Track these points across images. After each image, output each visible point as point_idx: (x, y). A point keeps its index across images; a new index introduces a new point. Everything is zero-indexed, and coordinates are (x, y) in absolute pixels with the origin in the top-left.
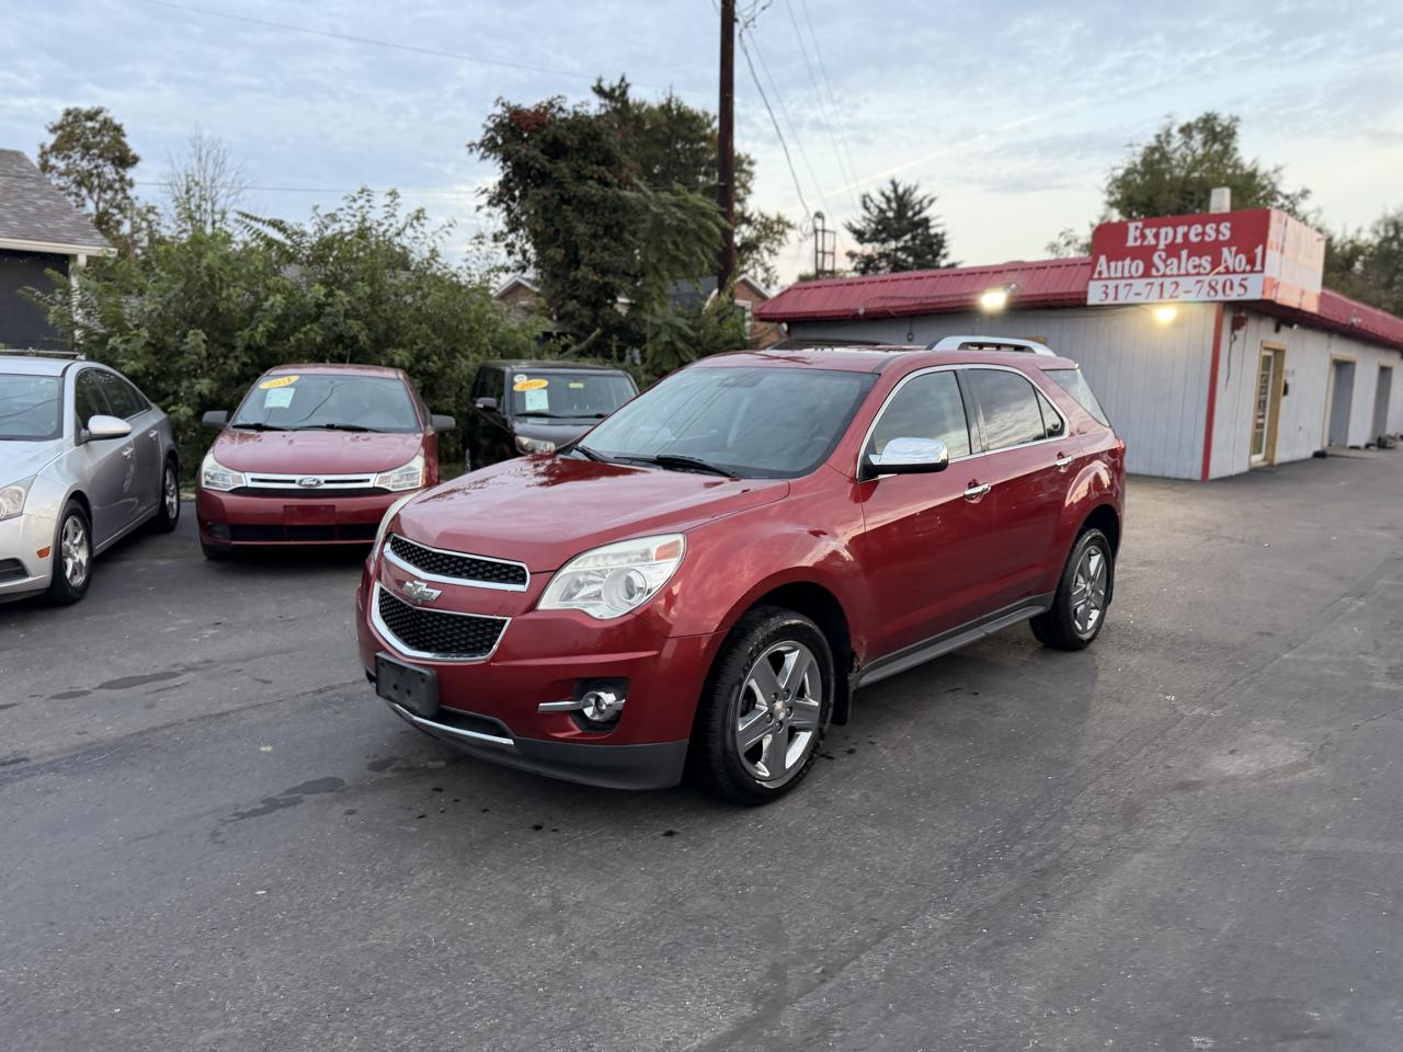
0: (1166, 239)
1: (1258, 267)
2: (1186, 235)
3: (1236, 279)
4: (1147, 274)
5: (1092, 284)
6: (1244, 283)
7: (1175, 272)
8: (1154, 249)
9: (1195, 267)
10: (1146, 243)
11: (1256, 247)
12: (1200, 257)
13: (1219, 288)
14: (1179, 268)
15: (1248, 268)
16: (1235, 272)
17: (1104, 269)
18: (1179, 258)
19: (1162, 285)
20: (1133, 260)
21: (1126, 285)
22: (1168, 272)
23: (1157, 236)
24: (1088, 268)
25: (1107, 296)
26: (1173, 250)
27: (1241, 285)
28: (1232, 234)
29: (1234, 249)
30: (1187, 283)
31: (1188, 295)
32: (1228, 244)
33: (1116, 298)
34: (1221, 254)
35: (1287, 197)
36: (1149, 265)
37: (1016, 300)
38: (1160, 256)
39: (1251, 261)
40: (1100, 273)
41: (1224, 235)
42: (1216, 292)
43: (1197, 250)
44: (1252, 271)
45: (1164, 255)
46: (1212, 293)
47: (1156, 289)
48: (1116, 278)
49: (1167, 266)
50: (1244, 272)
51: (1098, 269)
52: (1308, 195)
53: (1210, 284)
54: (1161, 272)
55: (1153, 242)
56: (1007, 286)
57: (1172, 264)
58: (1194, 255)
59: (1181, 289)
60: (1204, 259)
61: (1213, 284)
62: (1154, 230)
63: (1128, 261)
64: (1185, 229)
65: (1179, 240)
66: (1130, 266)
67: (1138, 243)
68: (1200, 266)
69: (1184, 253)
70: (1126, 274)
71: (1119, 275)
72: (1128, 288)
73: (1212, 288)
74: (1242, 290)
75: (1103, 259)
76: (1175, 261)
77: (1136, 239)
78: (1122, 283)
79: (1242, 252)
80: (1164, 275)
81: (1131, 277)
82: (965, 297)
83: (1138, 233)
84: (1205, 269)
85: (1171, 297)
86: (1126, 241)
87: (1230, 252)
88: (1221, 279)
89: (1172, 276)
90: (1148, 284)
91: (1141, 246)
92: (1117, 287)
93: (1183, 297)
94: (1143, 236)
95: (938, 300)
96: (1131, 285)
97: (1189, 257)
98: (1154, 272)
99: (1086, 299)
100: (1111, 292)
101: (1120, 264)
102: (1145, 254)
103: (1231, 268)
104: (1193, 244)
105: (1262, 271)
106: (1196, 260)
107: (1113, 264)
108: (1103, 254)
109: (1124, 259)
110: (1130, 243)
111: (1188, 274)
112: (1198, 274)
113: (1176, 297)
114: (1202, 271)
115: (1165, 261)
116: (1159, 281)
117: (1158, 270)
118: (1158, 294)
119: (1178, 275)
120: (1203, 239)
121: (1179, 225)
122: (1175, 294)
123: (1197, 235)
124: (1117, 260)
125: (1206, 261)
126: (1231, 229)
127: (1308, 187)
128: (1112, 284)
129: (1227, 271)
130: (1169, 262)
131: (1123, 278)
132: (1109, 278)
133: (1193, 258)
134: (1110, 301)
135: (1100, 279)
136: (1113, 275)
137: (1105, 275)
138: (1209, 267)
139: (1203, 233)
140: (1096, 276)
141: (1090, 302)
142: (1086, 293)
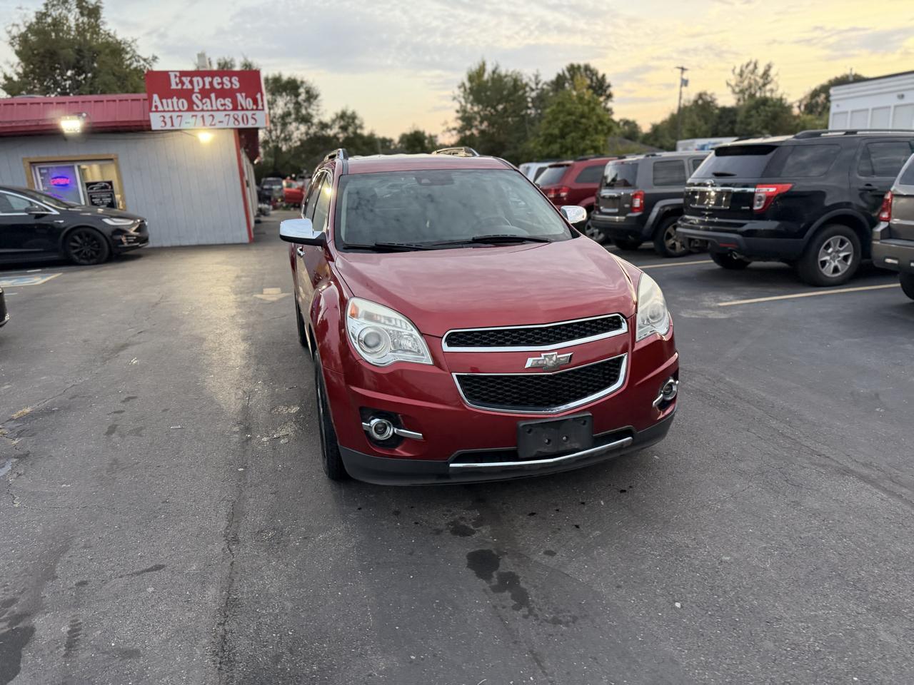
0: (198, 85)
1: (260, 107)
2: (211, 83)
3: (249, 114)
4: (190, 109)
5: (151, 114)
6: (254, 116)
7: (209, 108)
8: (192, 91)
9: (222, 105)
10: (185, 87)
11: (257, 94)
12: (224, 99)
13: (240, 119)
14: (212, 106)
15: (255, 107)
16: (247, 110)
17: (158, 103)
18: (210, 98)
19: (203, 117)
20: (178, 98)
21: (178, 116)
22: (205, 108)
23: (191, 82)
24: (147, 103)
25: (166, 124)
26: (205, 93)
27: (253, 118)
28: (240, 85)
29: (244, 94)
30: (220, 116)
31: (221, 124)
32: (240, 91)
33: (172, 125)
34: (236, 97)
35: (145, 60)
36: (191, 103)
37: (88, 126)
38: (197, 97)
39: (255, 102)
40: (156, 107)
41: (236, 85)
42: (238, 122)
43: (222, 93)
44: (257, 109)
45: (199, 96)
46: (236, 123)
47: (199, 120)
48: (169, 111)
49: (203, 104)
50: (252, 110)
51: (154, 104)
52: (157, 60)
53: (234, 118)
54: (200, 108)
55: (190, 87)
56: (79, 114)
57: (206, 103)
58: (219, 97)
59: (216, 121)
60: (227, 100)
61: (236, 117)
62: (189, 78)
63: (175, 99)
64: (210, 79)
65: (207, 86)
66: (177, 102)
67: (180, 87)
68: (225, 105)
69: (213, 96)
70: (176, 109)
71: (171, 109)
72: (179, 118)
73: (236, 119)
74: (253, 121)
75: (156, 97)
76: (208, 100)
77: (177, 84)
78: (175, 115)
79: (249, 97)
80: (202, 110)
81: (180, 111)
82: (41, 123)
83: (177, 80)
84: (229, 107)
85: (211, 125)
86: (170, 85)
87: (242, 96)
88: (240, 113)
89: (208, 111)
90: (193, 116)
91: (182, 89)
92: (171, 117)
93: (219, 126)
94: (183, 84)
95: (14, 124)
96: (181, 116)
97: (217, 99)
98: (195, 108)
99: (150, 125)
100: (168, 120)
101: (169, 101)
102: (186, 94)
103: (245, 108)
104: (218, 90)
105: (263, 110)
106: (220, 101)
107: (164, 101)
108: (155, 93)
109: (172, 98)
110: (174, 86)
111: (218, 110)
112: (225, 110)
113: (214, 125)
114: (227, 108)
115: (201, 100)
116: (200, 114)
117: (198, 107)
118: (202, 123)
119: (212, 110)
120: (223, 86)
121: (205, 77)
122: (213, 123)
123: (219, 84)
124: (167, 98)
125: (228, 101)
126: (239, 81)
127: (156, 55)
128: (167, 115)
129: (243, 109)
130: (204, 101)
131: (174, 111)
132: (164, 111)
133: (219, 100)
134: (169, 127)
135: (157, 111)
136: (166, 109)
137: (160, 108)
138: (231, 107)
139: (222, 83)
140: (154, 109)
141: (154, 127)
142: (149, 121)
